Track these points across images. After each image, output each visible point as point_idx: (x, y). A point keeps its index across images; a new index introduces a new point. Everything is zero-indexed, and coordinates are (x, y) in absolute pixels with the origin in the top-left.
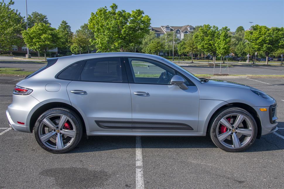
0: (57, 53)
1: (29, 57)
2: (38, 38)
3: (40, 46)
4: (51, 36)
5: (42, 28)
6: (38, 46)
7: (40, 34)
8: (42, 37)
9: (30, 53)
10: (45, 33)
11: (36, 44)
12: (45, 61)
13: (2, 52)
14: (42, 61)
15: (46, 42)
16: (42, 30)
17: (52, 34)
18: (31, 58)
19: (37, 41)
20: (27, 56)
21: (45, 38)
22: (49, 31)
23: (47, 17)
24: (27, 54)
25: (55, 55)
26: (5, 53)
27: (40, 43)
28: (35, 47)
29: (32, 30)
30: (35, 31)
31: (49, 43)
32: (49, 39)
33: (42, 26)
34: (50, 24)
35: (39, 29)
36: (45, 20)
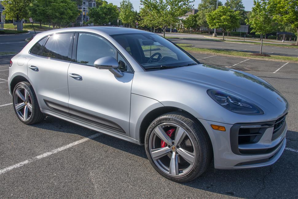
0: (247, 33)
1: (215, 36)
2: (218, 19)
3: (219, 27)
4: (230, 17)
5: (223, 11)
6: (217, 26)
7: (221, 16)
8: (222, 18)
9: (216, 33)
10: (225, 15)
11: (216, 24)
12: (223, 39)
13: (203, 32)
14: (220, 39)
15: (224, 23)
16: (222, 12)
17: (230, 15)
18: (216, 36)
19: (217, 22)
21: (224, 19)
22: (229, 13)
24: (214, 33)
26: (204, 33)
27: (219, 24)
28: (215, 27)
29: (215, 12)
30: (217, 13)
31: (226, 23)
32: (228, 20)
33: (223, 9)
34: (244, 8)
35: (220, 11)
36: (240, 4)
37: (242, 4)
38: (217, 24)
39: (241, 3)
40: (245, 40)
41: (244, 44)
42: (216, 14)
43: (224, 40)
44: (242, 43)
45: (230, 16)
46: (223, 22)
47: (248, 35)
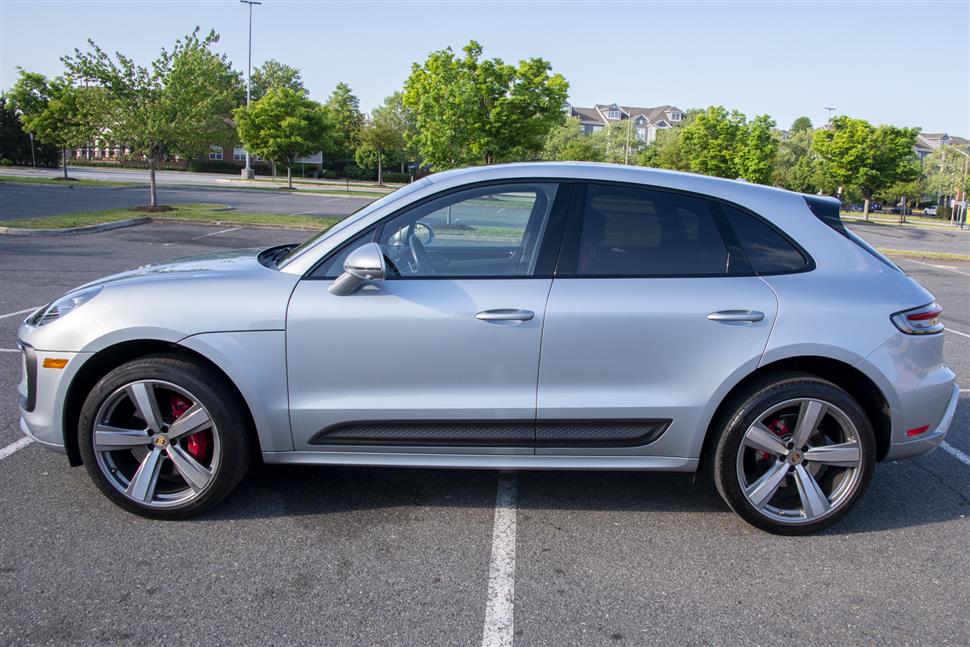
0: (320, 167)
1: (250, 177)
2: (273, 127)
3: (276, 149)
4: (307, 122)
5: (284, 102)
6: (272, 149)
7: (278, 118)
8: (284, 124)
9: (252, 167)
10: (292, 114)
11: (267, 142)
12: (288, 186)
14: (281, 186)
15: (293, 138)
16: (283, 106)
17: (308, 116)
18: (254, 178)
19: (270, 136)
20: (245, 173)
21: (291, 126)
22: (303, 110)
23: (300, 75)
24: (244, 167)
25: (316, 174)
27: (278, 140)
28: (265, 150)
29: (260, 106)
30: (267, 108)
31: (299, 139)
32: (300, 131)
33: (286, 96)
34: (307, 92)
35: (277, 104)
36: (294, 80)
37: (299, 81)
38: (271, 141)
39: (299, 78)
40: (351, 188)
41: (356, 199)
42: (264, 110)
43: (291, 188)
44: (347, 196)
45: (308, 118)
46: (289, 137)
47: (324, 171)
